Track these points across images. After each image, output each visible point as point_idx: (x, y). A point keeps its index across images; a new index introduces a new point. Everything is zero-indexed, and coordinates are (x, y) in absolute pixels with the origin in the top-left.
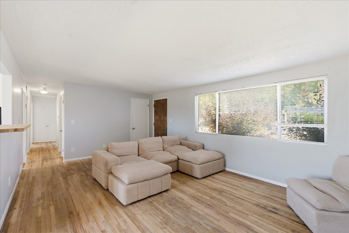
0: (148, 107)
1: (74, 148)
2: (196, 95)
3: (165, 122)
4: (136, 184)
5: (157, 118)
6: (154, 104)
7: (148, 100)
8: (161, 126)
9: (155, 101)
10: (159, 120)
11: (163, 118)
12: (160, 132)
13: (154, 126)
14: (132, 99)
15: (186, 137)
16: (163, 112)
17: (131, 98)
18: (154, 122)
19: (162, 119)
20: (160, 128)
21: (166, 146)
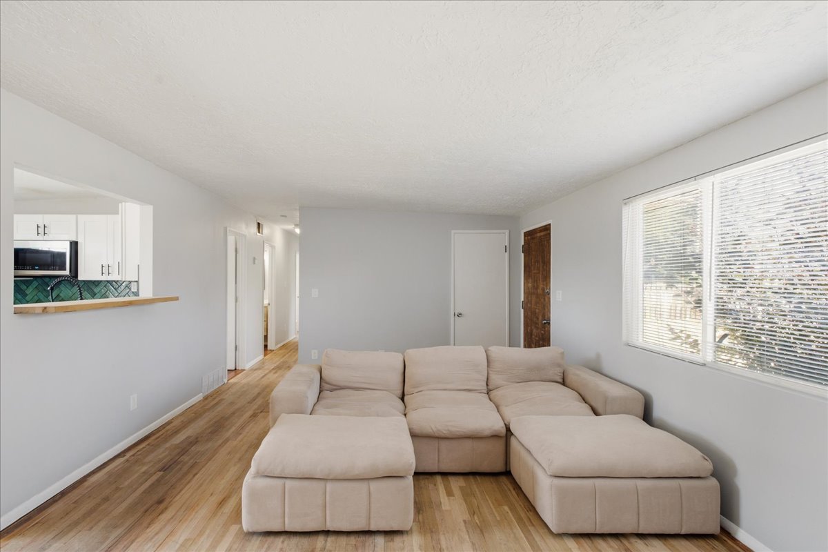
0: (507, 254)
1: (316, 351)
2: (628, 200)
3: (546, 299)
4: (279, 482)
5: (530, 285)
6: (523, 244)
7: (507, 232)
8: (537, 311)
9: (525, 233)
10: (534, 293)
11: (541, 286)
12: (534, 331)
13: (522, 311)
14: (455, 233)
15: (598, 356)
16: (541, 268)
17: (453, 232)
18: (522, 299)
19: (540, 291)
20: (535, 319)
21: (496, 379)
